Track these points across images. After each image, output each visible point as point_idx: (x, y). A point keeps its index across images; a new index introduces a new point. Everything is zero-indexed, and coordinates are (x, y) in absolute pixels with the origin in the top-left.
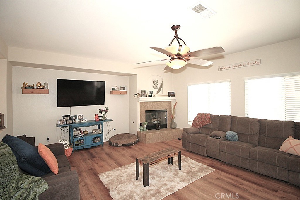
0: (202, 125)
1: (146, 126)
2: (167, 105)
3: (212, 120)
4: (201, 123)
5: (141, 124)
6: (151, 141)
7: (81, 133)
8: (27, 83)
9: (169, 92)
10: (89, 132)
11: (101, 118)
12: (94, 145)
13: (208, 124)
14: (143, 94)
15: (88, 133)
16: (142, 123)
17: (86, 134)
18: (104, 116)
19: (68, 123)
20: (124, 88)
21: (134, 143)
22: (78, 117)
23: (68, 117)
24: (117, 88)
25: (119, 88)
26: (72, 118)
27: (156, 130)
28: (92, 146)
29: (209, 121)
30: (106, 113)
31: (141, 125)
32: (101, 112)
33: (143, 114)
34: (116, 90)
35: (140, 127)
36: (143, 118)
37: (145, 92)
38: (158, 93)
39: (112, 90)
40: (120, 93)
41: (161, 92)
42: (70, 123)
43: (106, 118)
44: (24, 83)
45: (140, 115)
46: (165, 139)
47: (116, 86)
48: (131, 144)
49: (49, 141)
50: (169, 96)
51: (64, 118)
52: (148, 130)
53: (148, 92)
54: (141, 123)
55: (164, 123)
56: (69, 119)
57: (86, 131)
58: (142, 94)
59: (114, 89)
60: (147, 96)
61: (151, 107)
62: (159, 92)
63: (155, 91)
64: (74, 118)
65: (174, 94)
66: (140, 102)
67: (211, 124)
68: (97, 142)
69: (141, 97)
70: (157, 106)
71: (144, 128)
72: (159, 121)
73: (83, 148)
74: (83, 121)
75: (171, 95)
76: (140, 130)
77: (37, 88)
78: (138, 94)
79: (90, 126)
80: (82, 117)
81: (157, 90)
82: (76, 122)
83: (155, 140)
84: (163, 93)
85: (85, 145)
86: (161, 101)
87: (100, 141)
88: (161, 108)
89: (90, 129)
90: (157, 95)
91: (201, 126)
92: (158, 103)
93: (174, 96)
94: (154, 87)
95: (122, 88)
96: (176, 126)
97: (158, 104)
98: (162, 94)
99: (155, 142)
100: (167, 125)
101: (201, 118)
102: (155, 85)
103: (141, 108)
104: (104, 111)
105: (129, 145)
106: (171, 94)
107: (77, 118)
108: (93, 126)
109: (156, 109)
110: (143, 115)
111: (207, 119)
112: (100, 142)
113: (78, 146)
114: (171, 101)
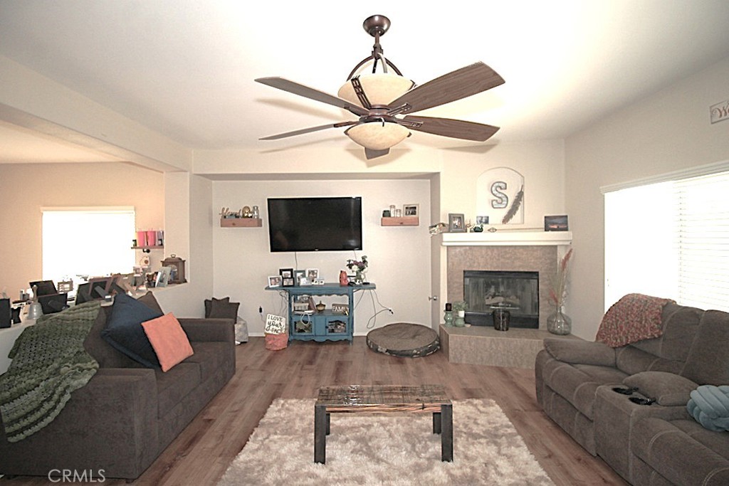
0: (627, 337)
1: (462, 314)
2: (540, 258)
3: (665, 327)
4: (624, 333)
5: (449, 307)
6: (464, 358)
7: (310, 308)
8: (228, 209)
9: (545, 217)
10: (326, 308)
11: (353, 280)
12: (333, 337)
13: (645, 340)
14: (457, 223)
15: (324, 310)
16: (450, 305)
17: (320, 310)
18: (358, 277)
19: (285, 284)
20: (412, 210)
21: (415, 351)
22: (309, 273)
23: (289, 272)
24: (397, 210)
25: (400, 211)
26: (296, 275)
27: (496, 329)
28: (328, 338)
29: (652, 328)
30: (362, 269)
31: (447, 310)
32: (350, 266)
33: (457, 280)
34: (392, 215)
35: (446, 313)
36: (457, 291)
37: (461, 217)
38: (506, 220)
39: (384, 216)
40: (402, 223)
41: (517, 217)
42: (290, 284)
43: (364, 281)
44: (224, 209)
45: (448, 282)
46: (512, 361)
47: (394, 207)
48: (406, 353)
49: (262, 313)
50: (547, 229)
51: (281, 274)
52: (468, 326)
53: (471, 219)
54: (447, 305)
55: (529, 312)
56: (290, 276)
57: (321, 305)
58: (450, 225)
59: (386, 214)
60: (468, 230)
61: (482, 261)
62: (511, 217)
63: (496, 216)
64: (299, 274)
65: (567, 224)
66: (448, 247)
67: (661, 343)
68: (339, 334)
69: (449, 232)
70: (502, 260)
71: (456, 319)
72: (509, 303)
73: (308, 339)
74: (317, 284)
75: (555, 227)
76: (445, 322)
77: (243, 217)
78: (439, 224)
79: (324, 296)
80: (316, 274)
81: (504, 212)
82: (302, 284)
83: (479, 358)
84: (525, 221)
85: (313, 334)
86: (516, 246)
87: (345, 331)
88: (515, 267)
89: (328, 302)
90: (504, 226)
91: (622, 341)
92: (507, 249)
93: (566, 229)
94: (494, 203)
95: (408, 210)
96: (570, 328)
97: (506, 253)
98: (523, 223)
99: (477, 364)
100: (538, 319)
101: (628, 314)
102: (497, 199)
103: (450, 264)
104: (356, 263)
105: (402, 355)
106: (556, 224)
107: (307, 276)
108: (329, 295)
109: (498, 267)
110: (457, 283)
111: (646, 320)
112: (345, 334)
113: (304, 334)
114: (556, 246)
